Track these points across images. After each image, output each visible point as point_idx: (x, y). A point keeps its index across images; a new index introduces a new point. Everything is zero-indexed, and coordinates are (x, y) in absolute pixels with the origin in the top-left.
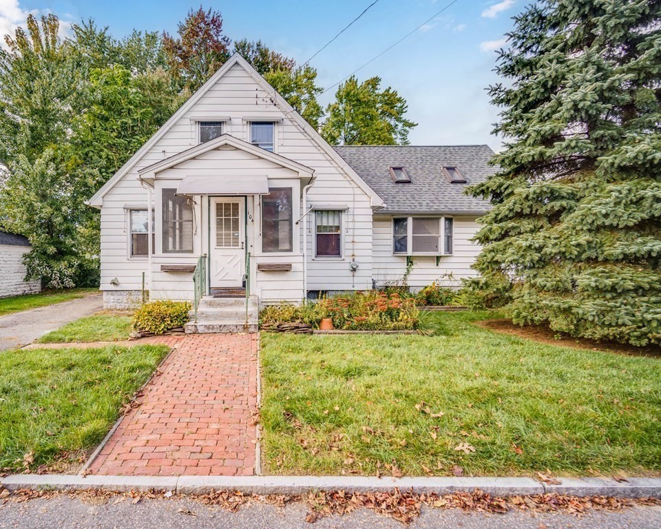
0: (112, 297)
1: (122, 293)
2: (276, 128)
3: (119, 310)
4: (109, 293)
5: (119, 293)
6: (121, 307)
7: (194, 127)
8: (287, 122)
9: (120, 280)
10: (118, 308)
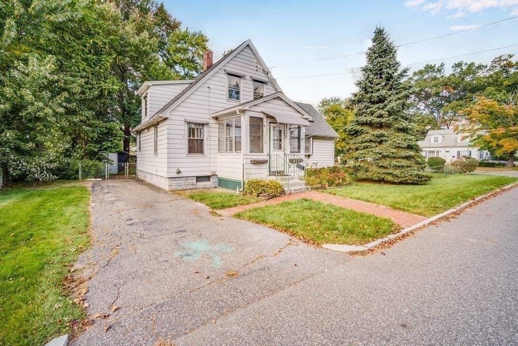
0: (175, 182)
1: (182, 179)
2: (265, 86)
3: (179, 190)
4: (173, 179)
5: (179, 179)
6: (181, 189)
7: (225, 76)
8: (269, 84)
9: (181, 170)
10: (179, 189)
